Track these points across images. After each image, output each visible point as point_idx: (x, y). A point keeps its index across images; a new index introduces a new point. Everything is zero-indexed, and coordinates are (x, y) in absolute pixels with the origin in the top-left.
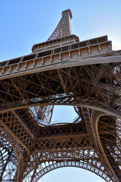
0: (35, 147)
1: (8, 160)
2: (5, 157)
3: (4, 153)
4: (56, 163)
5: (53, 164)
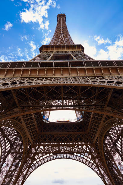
0: (38, 140)
1: (9, 152)
2: (7, 149)
3: (7, 146)
4: (53, 155)
5: (50, 156)
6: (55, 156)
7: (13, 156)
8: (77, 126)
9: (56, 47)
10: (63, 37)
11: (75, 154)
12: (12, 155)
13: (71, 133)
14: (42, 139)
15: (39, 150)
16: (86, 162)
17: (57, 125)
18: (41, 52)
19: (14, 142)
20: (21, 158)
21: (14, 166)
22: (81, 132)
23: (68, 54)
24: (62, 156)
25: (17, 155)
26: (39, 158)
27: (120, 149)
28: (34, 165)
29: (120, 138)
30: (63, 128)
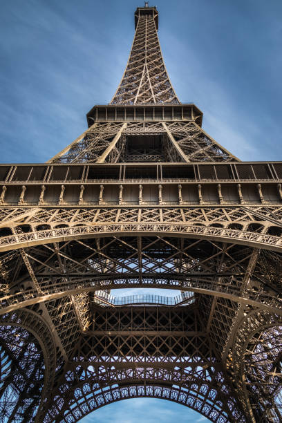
2: (4, 373)
4: (119, 388)
5: (111, 390)
6: (124, 392)
7: (19, 390)
8: (180, 315)
9: (130, 111)
10: (148, 77)
12: (16, 388)
13: (165, 333)
14: (93, 348)
15: (84, 374)
16: (203, 406)
17: (130, 313)
18: (90, 123)
19: (22, 355)
20: (39, 393)
21: (21, 415)
22: (190, 330)
23: (160, 130)
24: (141, 390)
25: (27, 386)
26: (84, 396)
28: (71, 411)
30: (145, 321)
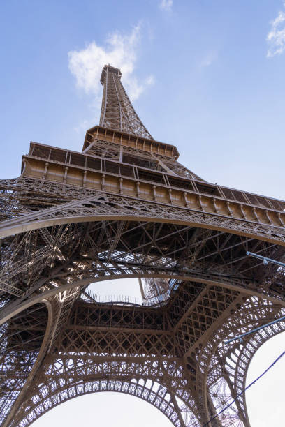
4: (84, 383)
6: (88, 387)
11: (134, 381)
16: (155, 399)
17: (99, 310)
22: (159, 329)
27: (233, 372)
29: (239, 349)
30: (122, 319)
